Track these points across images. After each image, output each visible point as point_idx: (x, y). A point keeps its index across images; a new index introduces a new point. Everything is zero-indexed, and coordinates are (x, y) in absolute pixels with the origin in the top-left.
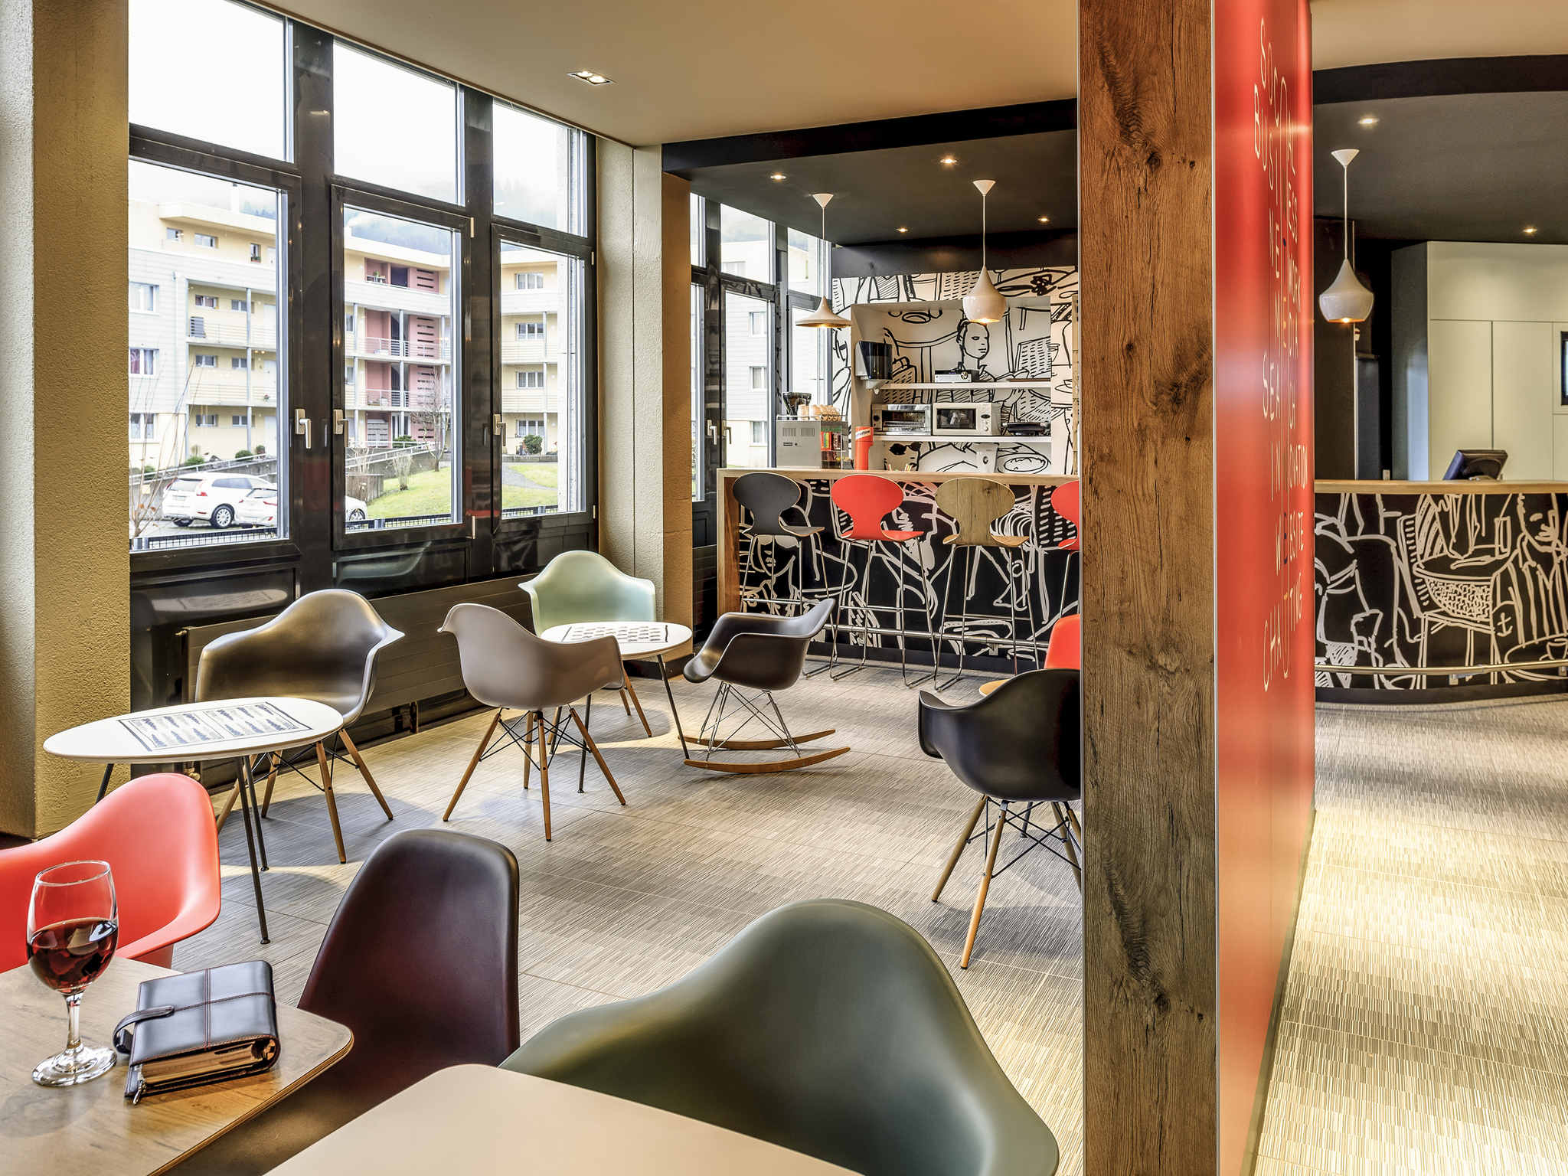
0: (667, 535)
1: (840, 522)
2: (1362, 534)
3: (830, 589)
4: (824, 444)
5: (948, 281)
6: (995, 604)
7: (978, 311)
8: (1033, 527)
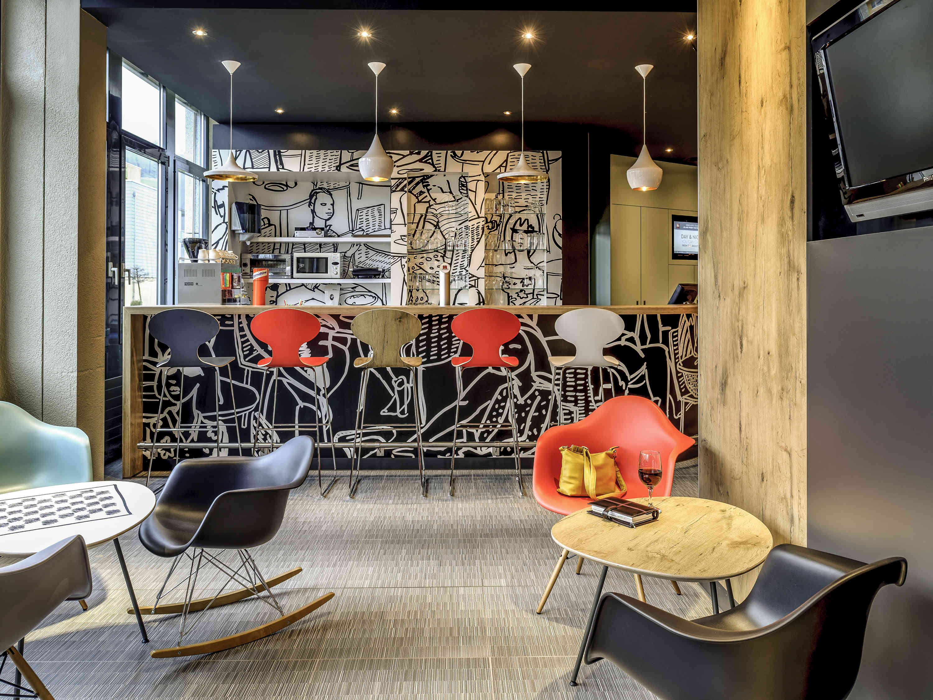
0: (81, 374)
1: (243, 352)
2: (649, 344)
3: (237, 410)
4: (224, 283)
5: (311, 157)
6: (382, 413)
7: (373, 170)
8: (414, 349)
